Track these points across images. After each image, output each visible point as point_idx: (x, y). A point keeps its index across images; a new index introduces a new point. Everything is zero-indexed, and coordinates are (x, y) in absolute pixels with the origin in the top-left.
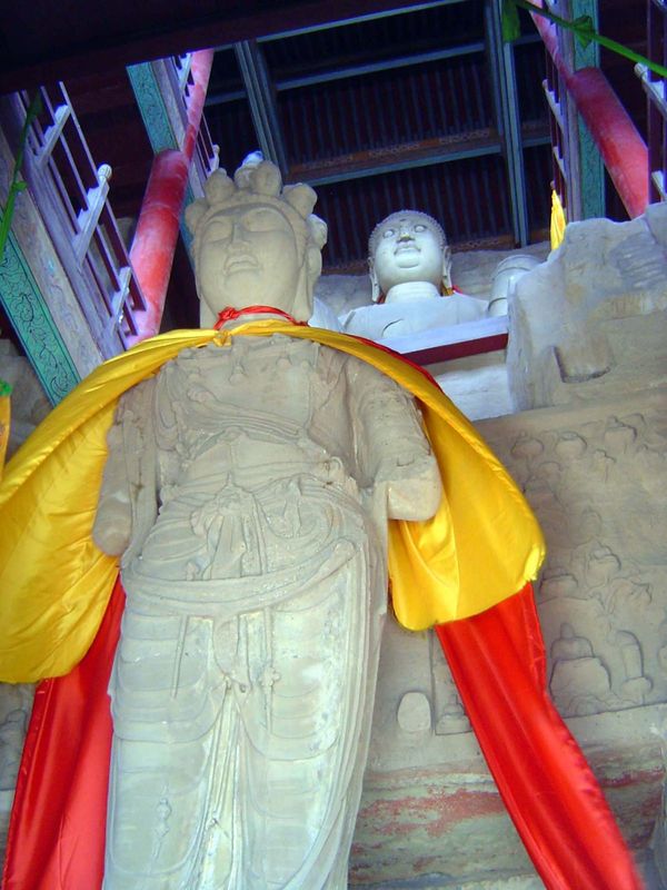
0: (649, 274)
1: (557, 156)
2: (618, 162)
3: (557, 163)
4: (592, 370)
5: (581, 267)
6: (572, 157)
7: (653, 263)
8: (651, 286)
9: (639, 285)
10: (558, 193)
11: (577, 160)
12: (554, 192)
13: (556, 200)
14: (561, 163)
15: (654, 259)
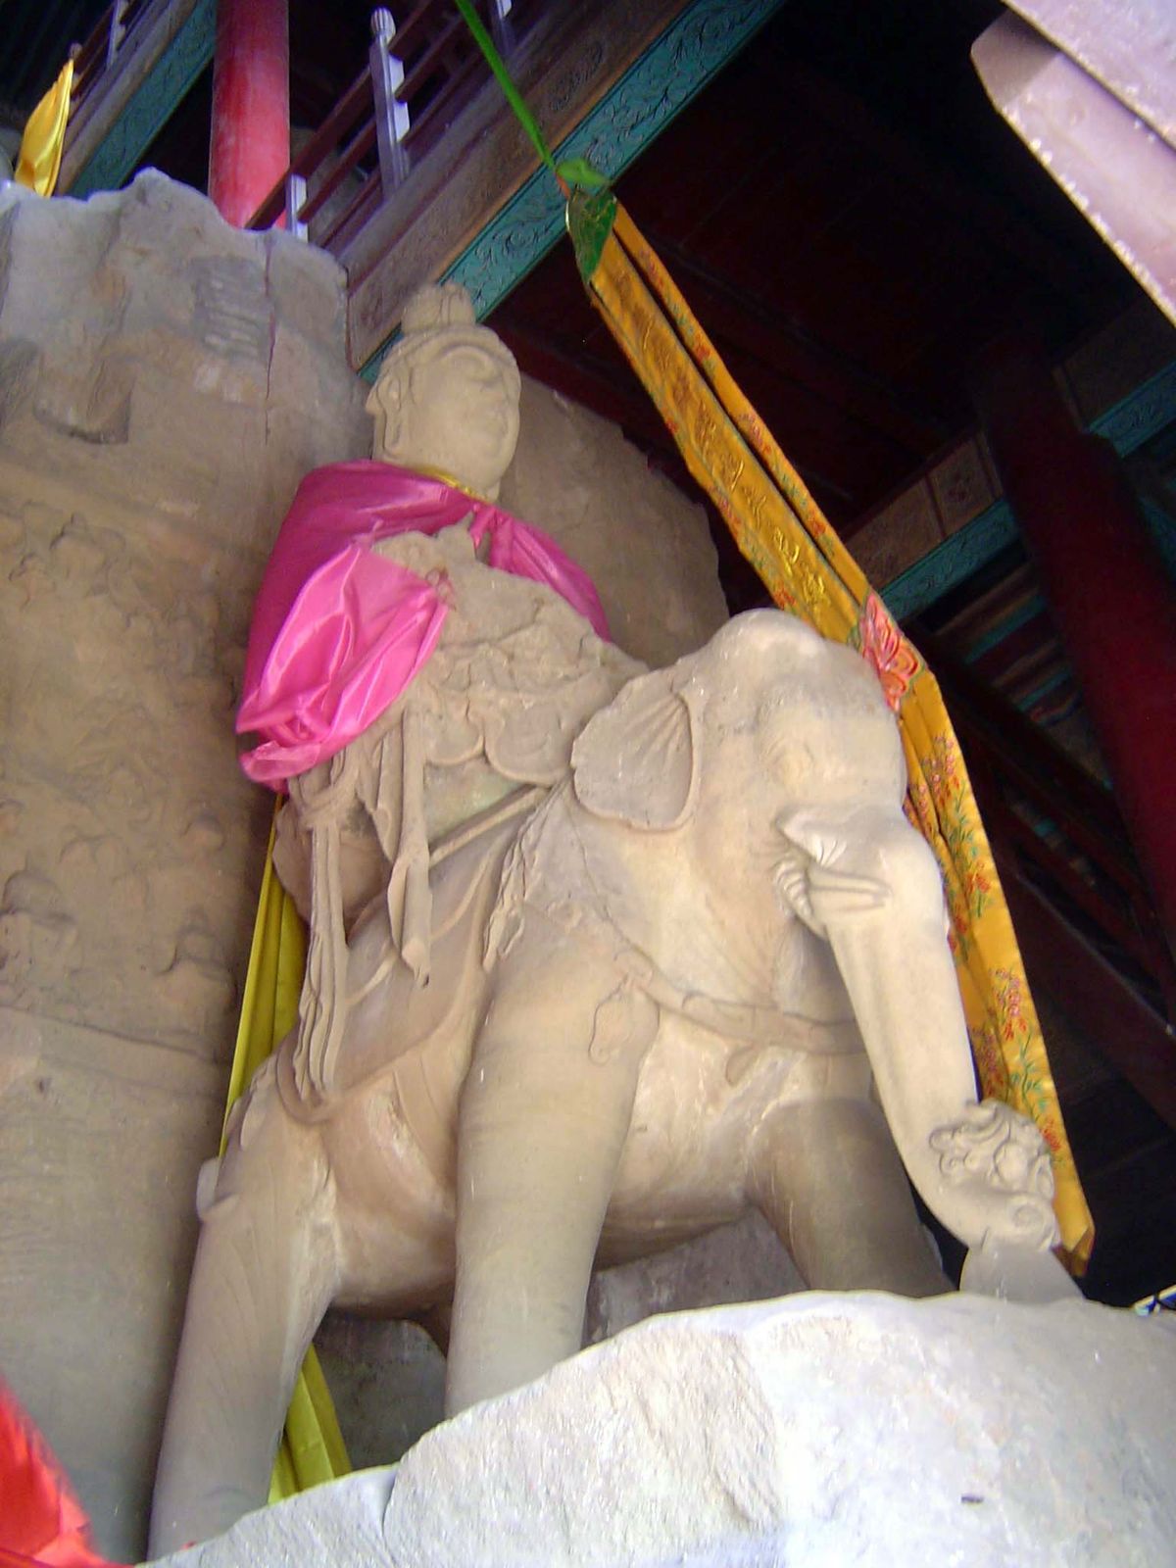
0: (234, 335)
1: (118, 15)
2: (239, 114)
3: (109, 28)
4: (72, 418)
5: (143, 253)
6: (148, 41)
7: (250, 322)
8: (232, 354)
9: (214, 340)
10: (76, 70)
11: (156, 52)
12: (71, 64)
13: (68, 77)
14: (117, 32)
15: (254, 316)
